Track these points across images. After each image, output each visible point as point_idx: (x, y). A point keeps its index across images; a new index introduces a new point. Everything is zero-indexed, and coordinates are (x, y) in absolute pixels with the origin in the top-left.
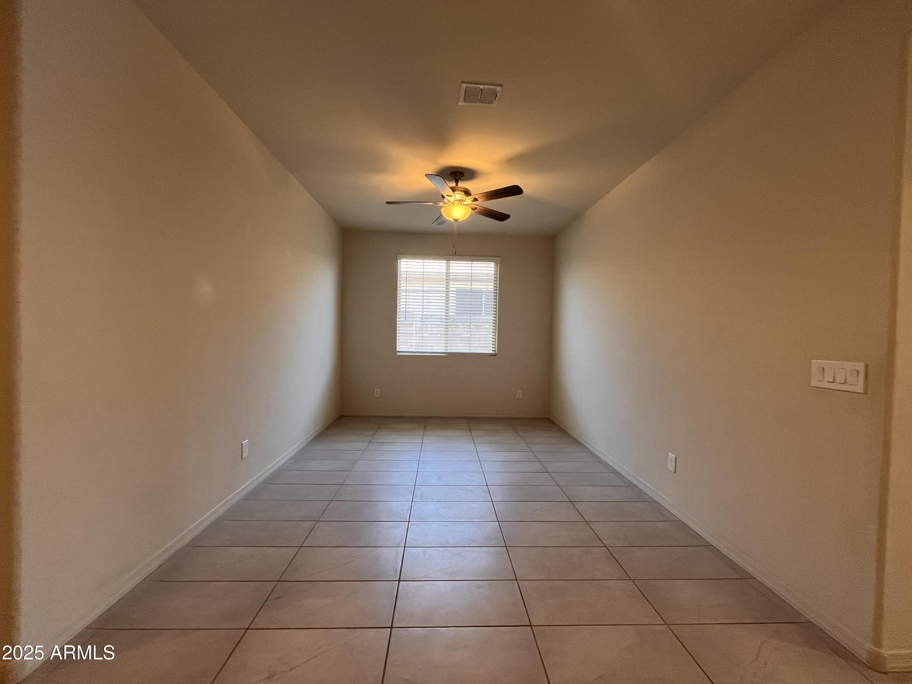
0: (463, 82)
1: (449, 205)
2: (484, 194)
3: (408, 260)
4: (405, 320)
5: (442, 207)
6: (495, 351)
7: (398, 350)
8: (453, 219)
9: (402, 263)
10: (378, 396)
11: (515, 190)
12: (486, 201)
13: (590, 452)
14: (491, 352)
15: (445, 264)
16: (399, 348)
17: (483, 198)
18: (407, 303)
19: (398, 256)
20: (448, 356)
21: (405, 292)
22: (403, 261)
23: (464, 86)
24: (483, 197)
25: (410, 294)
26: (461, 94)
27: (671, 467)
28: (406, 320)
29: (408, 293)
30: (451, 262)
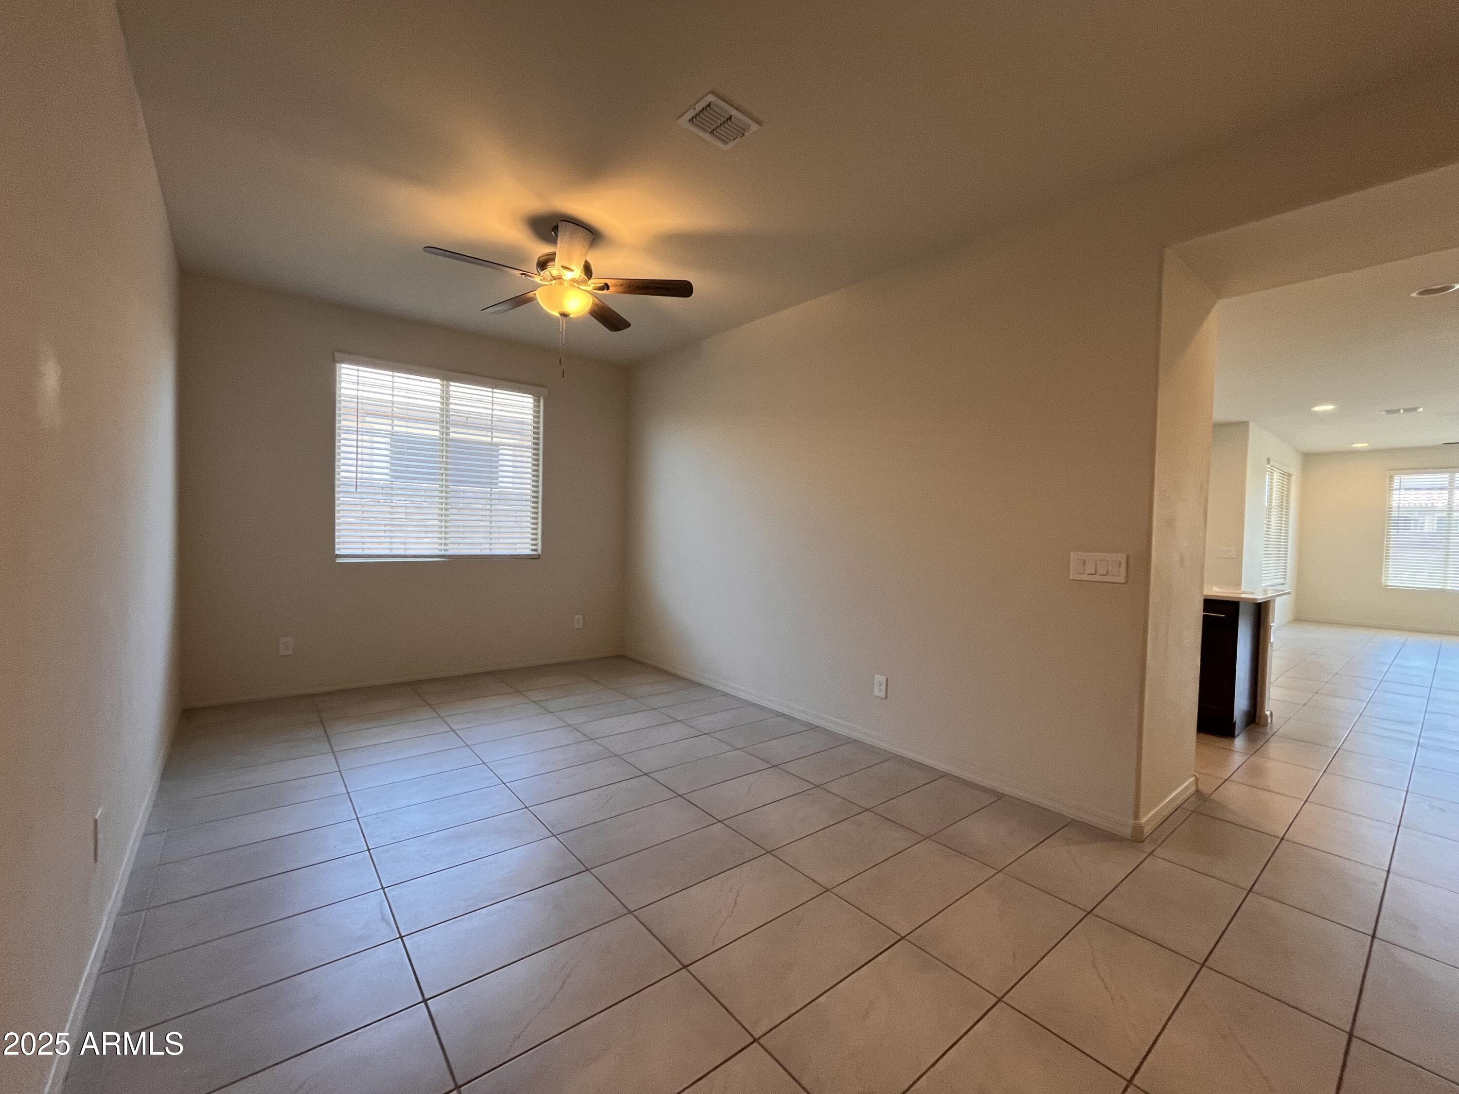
0: (713, 92)
1: (551, 284)
2: (621, 281)
3: (361, 368)
4: (354, 490)
5: (539, 286)
6: (536, 550)
7: (337, 552)
8: (559, 313)
9: (343, 371)
10: (290, 652)
11: (682, 289)
12: (625, 293)
13: (726, 695)
14: (528, 552)
15: (439, 386)
16: (339, 549)
17: (621, 287)
18: (360, 456)
19: (337, 355)
20: (448, 561)
21: (356, 433)
22: (344, 368)
23: (711, 98)
24: (622, 285)
25: (365, 438)
26: (695, 108)
27: (879, 692)
28: (358, 490)
29: (362, 435)
30: (452, 383)
